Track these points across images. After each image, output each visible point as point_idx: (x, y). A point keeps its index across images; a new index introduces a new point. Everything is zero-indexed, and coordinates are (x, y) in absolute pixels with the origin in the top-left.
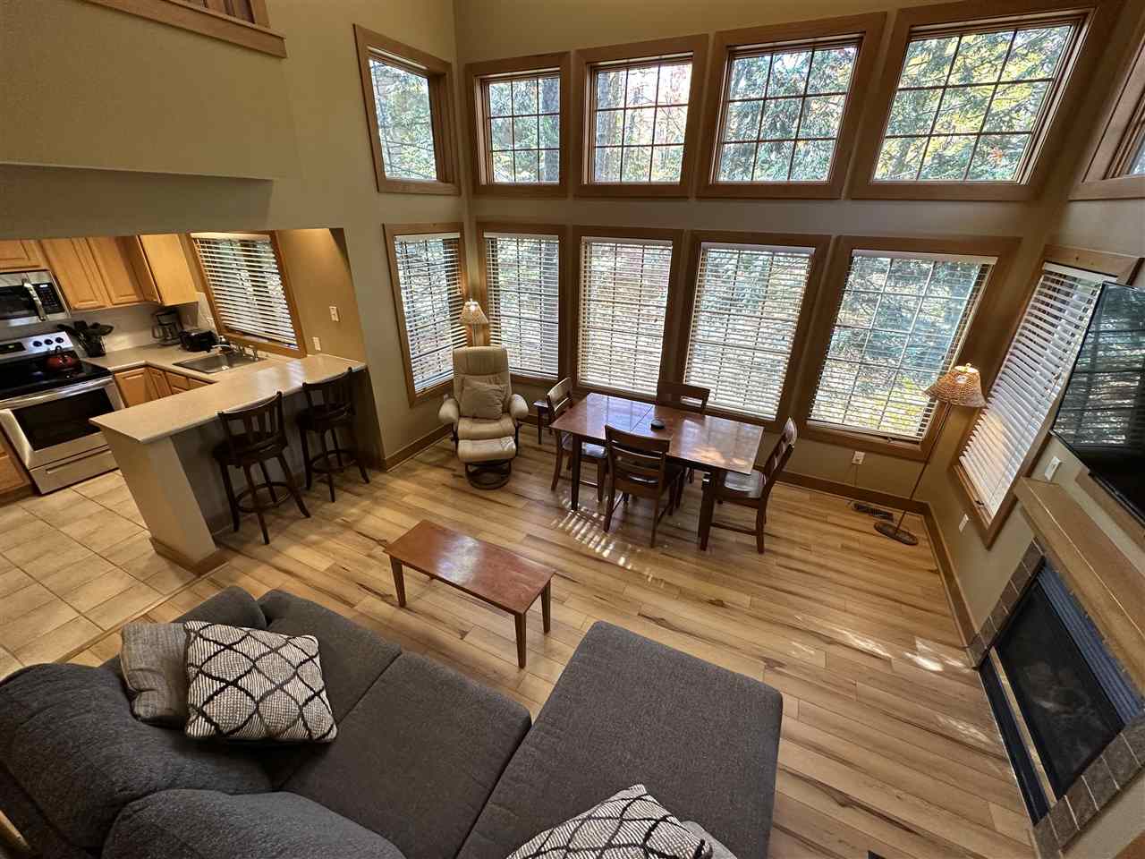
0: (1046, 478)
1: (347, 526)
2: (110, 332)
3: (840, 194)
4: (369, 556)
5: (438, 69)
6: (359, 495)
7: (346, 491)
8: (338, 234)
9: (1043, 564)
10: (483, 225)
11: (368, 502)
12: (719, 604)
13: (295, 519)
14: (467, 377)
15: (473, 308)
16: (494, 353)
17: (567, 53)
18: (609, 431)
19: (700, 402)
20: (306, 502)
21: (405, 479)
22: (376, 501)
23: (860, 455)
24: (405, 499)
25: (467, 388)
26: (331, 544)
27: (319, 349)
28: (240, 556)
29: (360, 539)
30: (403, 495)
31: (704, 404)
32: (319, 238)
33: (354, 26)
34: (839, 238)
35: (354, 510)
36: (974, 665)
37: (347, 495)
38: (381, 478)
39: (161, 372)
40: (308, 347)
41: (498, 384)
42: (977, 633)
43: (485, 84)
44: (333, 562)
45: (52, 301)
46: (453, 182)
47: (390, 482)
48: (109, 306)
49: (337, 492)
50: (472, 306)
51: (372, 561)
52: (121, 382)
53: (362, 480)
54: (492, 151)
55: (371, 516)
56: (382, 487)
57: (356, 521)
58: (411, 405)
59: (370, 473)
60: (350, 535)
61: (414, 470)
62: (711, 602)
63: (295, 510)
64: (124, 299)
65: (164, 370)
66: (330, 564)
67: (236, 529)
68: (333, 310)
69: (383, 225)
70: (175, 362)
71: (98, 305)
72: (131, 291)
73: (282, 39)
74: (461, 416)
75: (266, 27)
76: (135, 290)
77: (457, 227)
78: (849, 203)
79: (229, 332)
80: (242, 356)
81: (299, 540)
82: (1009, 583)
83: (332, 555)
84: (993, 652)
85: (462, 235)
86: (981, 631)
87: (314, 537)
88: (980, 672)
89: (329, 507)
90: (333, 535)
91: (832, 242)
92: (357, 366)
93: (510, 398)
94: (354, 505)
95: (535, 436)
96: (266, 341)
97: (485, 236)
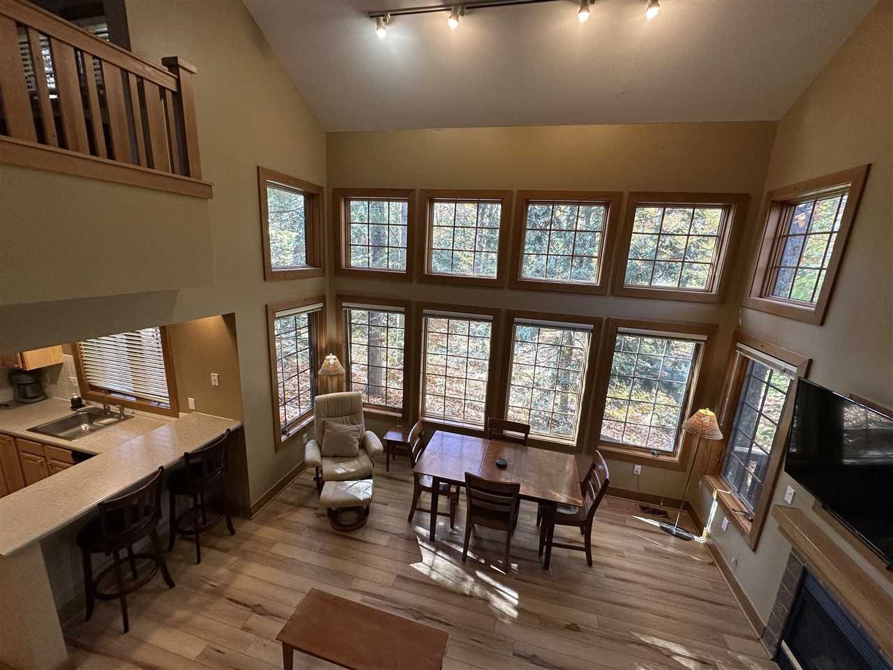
0: (786, 502)
1: (217, 593)
3: (606, 292)
4: (246, 629)
5: (314, 191)
6: (225, 550)
7: (212, 547)
8: (229, 319)
9: (805, 573)
10: (341, 297)
11: (234, 558)
12: (573, 628)
13: (158, 591)
14: (328, 420)
15: (332, 362)
16: (351, 398)
17: (414, 190)
18: (468, 476)
19: (524, 435)
20: (170, 566)
21: (271, 525)
22: (245, 556)
23: (638, 468)
24: (273, 550)
25: (327, 430)
26: (200, 620)
27: (194, 408)
28: (96, 656)
29: (232, 607)
30: (273, 544)
31: (526, 436)
32: (212, 323)
33: (258, 167)
34: (608, 319)
35: (222, 571)
36: (772, 657)
37: (213, 553)
38: (245, 527)
39: (12, 439)
40: (181, 406)
41: (353, 424)
42: (765, 625)
43: (347, 201)
44: (206, 643)
46: (320, 267)
47: (257, 530)
49: (203, 550)
50: (331, 359)
51: (248, 635)
53: (227, 531)
54: (351, 245)
55: (241, 576)
56: (248, 537)
57: (226, 585)
58: (276, 450)
59: (236, 522)
60: (222, 605)
61: (278, 513)
62: (568, 627)
63: (159, 580)
65: (15, 437)
66: (203, 647)
67: (89, 617)
68: (214, 376)
69: (266, 306)
70: (28, 428)
73: (211, 186)
74: (323, 456)
75: (198, 179)
77: (322, 299)
78: (611, 298)
79: (92, 390)
80: (106, 414)
81: (162, 620)
82: (781, 585)
83: (203, 636)
84: (784, 644)
85: (325, 305)
86: (769, 623)
87: (180, 614)
88: (777, 662)
89: (196, 569)
90: (202, 607)
91: (604, 323)
92: (233, 425)
93: (365, 436)
94: (219, 564)
95: (383, 463)
96: (134, 399)
97: (343, 305)
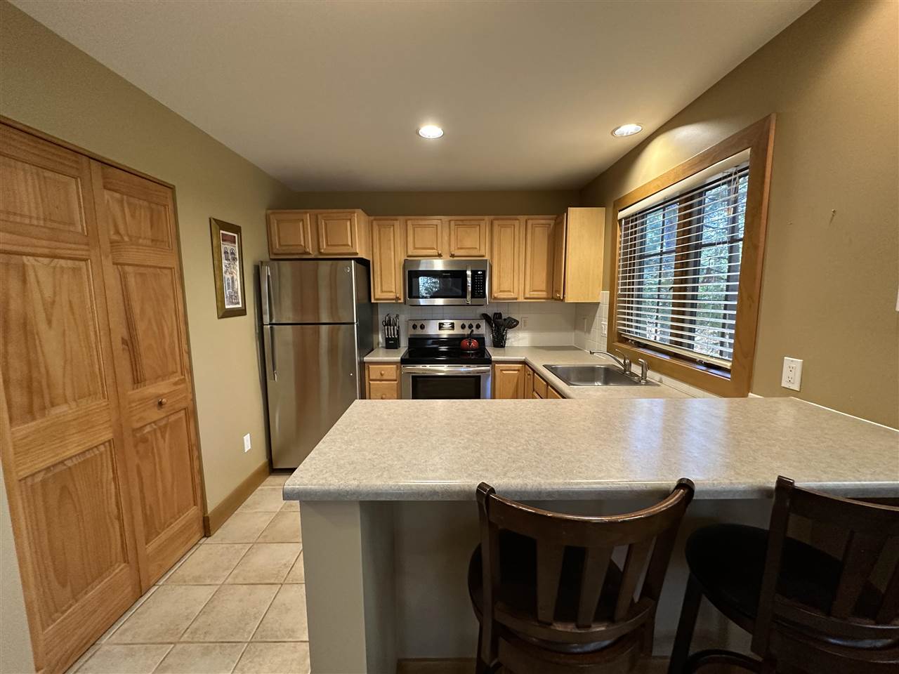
2: (515, 326)
27: (796, 387)
39: (531, 373)
45: (480, 287)
48: (521, 299)
52: (498, 373)
64: (536, 294)
65: (534, 371)
71: (513, 297)
72: (544, 286)
76: (547, 287)
79: (620, 341)
80: (623, 374)
